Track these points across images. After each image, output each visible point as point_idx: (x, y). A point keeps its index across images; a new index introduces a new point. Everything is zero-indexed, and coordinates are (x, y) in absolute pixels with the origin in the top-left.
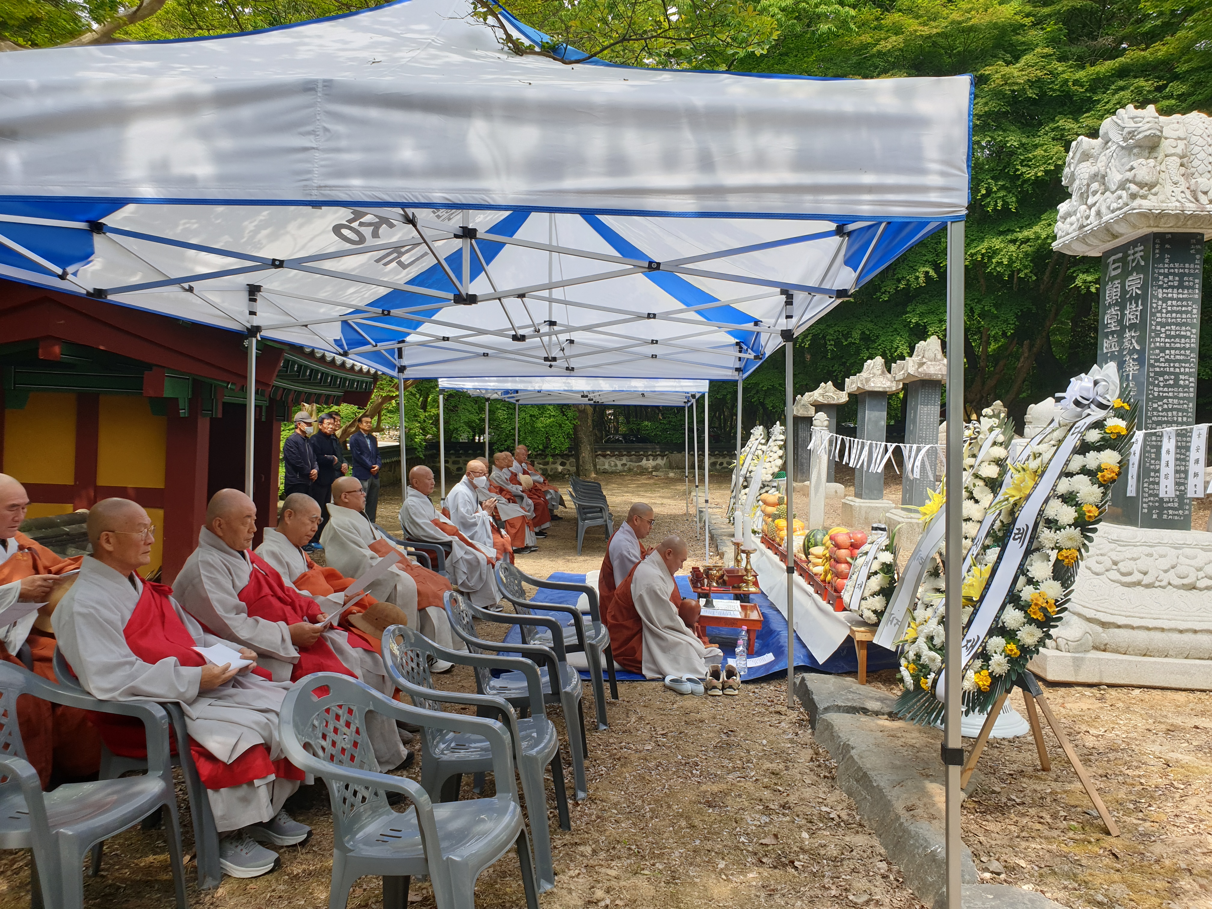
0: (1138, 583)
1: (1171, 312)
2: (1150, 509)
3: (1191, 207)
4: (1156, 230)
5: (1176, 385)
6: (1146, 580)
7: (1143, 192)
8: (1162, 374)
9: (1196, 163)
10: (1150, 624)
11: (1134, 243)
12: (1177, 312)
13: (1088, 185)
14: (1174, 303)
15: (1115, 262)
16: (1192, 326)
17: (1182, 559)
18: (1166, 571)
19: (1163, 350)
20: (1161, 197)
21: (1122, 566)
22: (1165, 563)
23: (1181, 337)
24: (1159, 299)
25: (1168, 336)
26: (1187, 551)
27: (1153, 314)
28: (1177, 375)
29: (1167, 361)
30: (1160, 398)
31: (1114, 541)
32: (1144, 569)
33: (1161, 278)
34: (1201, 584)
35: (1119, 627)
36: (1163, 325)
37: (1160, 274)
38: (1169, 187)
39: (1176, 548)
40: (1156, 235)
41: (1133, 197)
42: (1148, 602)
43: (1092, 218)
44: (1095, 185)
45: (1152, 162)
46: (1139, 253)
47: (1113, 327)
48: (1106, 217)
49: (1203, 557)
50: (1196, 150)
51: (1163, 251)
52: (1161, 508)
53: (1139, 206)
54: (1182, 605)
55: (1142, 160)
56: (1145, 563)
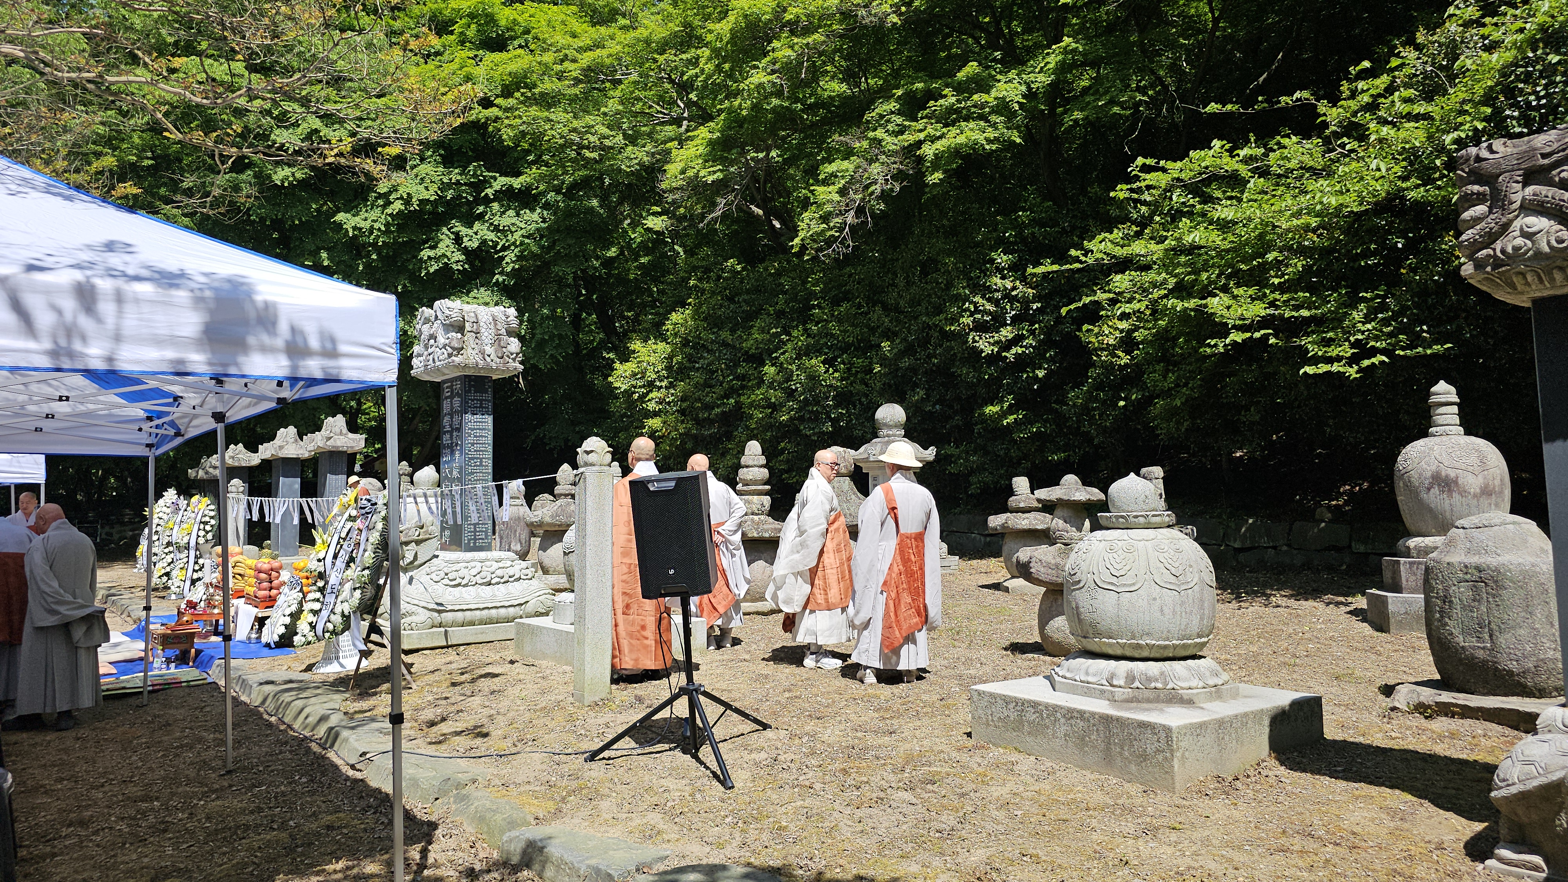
0: (459, 585)
1: (477, 422)
2: (469, 540)
3: (481, 363)
4: (464, 374)
5: (481, 465)
6: (464, 582)
7: (455, 353)
8: (473, 459)
9: (484, 338)
10: (466, 607)
11: (455, 379)
14: (476, 416)
15: (446, 388)
16: (488, 430)
17: (485, 569)
18: (475, 577)
19: (473, 444)
20: (465, 356)
21: (451, 576)
22: (474, 572)
23: (482, 437)
24: (469, 414)
25: (475, 436)
26: (488, 563)
27: (466, 423)
28: (481, 459)
29: (476, 451)
30: (473, 473)
31: (447, 561)
32: (463, 577)
33: (470, 401)
34: (493, 582)
35: (448, 612)
36: (472, 430)
37: (469, 399)
38: (470, 351)
39: (481, 562)
40: (465, 376)
41: (450, 355)
42: (465, 595)
43: (431, 362)
44: (432, 342)
45: (459, 335)
46: (458, 386)
47: (448, 428)
48: (438, 363)
49: (496, 565)
50: (483, 330)
51: (470, 386)
52: (475, 539)
53: (454, 361)
54: (483, 595)
55: (454, 334)
56: (463, 573)
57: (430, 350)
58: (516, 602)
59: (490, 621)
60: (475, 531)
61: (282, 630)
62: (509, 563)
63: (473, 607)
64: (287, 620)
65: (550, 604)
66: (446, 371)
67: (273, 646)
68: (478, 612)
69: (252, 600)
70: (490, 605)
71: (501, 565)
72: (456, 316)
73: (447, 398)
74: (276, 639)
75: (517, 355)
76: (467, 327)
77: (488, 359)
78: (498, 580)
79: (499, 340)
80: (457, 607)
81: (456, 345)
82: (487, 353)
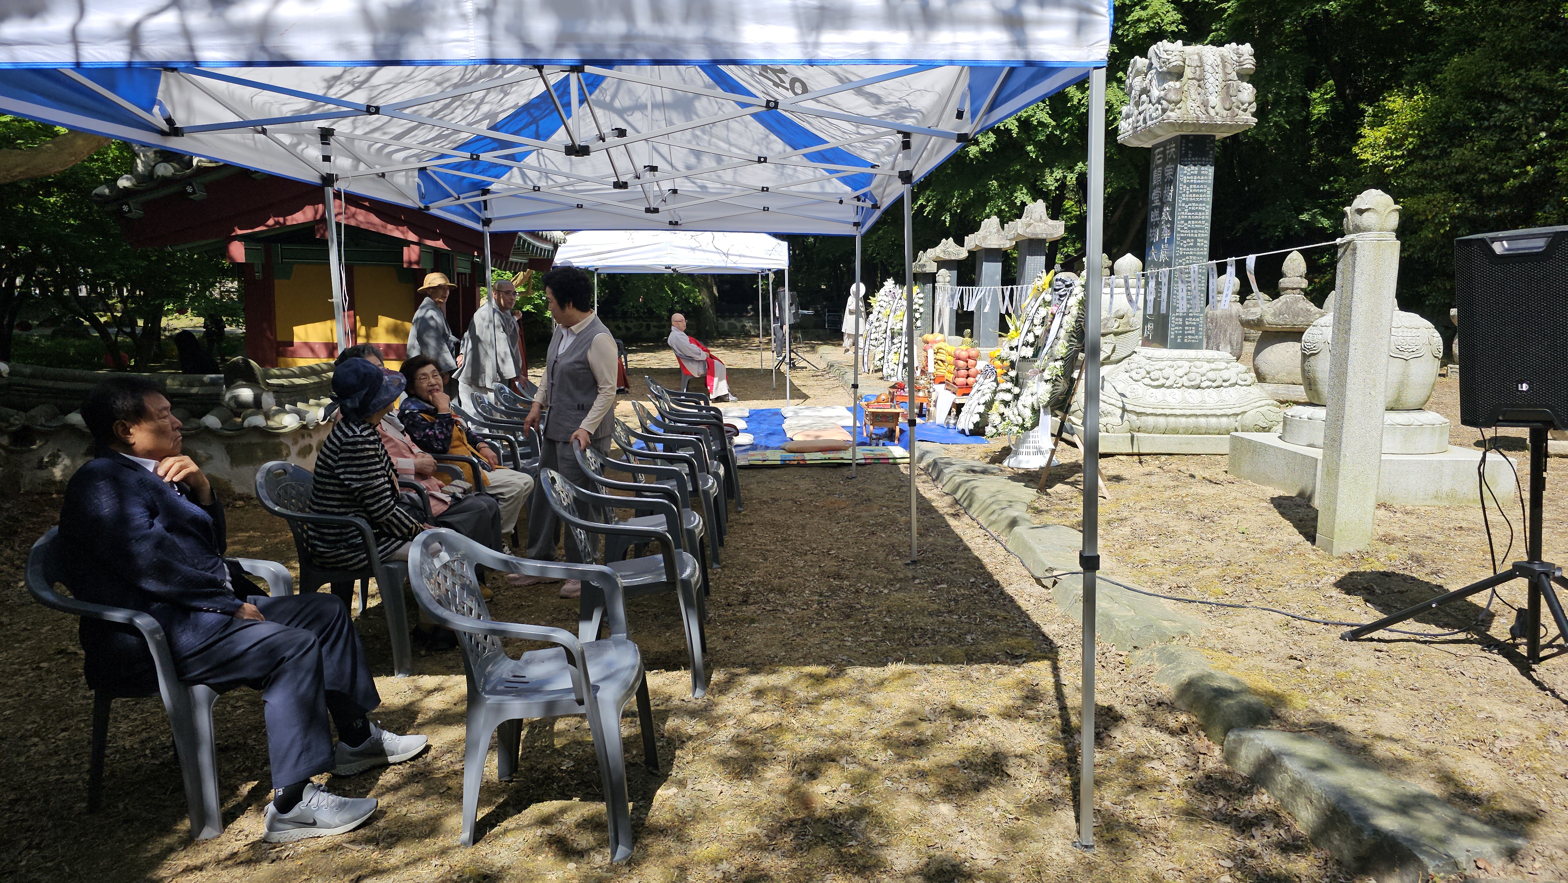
0: (1163, 386)
1: (1192, 193)
2: (1176, 335)
3: (1203, 119)
4: (1182, 133)
5: (1195, 246)
6: (1168, 383)
7: (1171, 106)
8: (1185, 238)
9: (1208, 85)
10: (1168, 412)
11: (1169, 141)
12: (1197, 193)
13: (1139, 96)
14: (1194, 186)
15: (1159, 154)
16: (1207, 203)
17: (1193, 369)
18: (1181, 377)
19: (1186, 221)
20: (1184, 111)
21: (1153, 375)
22: (1180, 372)
23: (1198, 211)
24: (1184, 184)
25: (1190, 211)
26: (1198, 363)
27: (1180, 195)
28: (1195, 239)
29: (1189, 229)
30: (1184, 256)
31: (1149, 358)
32: (1167, 376)
33: (1186, 168)
34: (1203, 385)
35: (1148, 415)
36: (1187, 203)
37: (1185, 165)
38: (1190, 103)
39: (1190, 362)
40: (1182, 136)
41: (1164, 111)
42: (1169, 399)
43: (1141, 123)
44: (1144, 97)
45: (1178, 84)
46: (1172, 149)
49: (1207, 366)
50: (1208, 75)
51: (1187, 147)
52: (1183, 335)
53: (1169, 117)
54: (1190, 400)
55: (1171, 83)
56: (1168, 372)
57: (1141, 109)
58: (1231, 412)
59: (1197, 431)
60: (1184, 325)
61: (977, 418)
62: (1223, 365)
63: (1178, 412)
64: (982, 409)
65: (1273, 417)
66: (1159, 132)
67: (967, 432)
68: (1183, 420)
69: (950, 385)
70: (1198, 412)
71: (1213, 366)
72: (1176, 61)
75: (1250, 104)
76: (1188, 72)
77: (1212, 112)
78: (1209, 383)
79: (1228, 87)
80: (1159, 411)
81: (1173, 96)
82: (1211, 104)
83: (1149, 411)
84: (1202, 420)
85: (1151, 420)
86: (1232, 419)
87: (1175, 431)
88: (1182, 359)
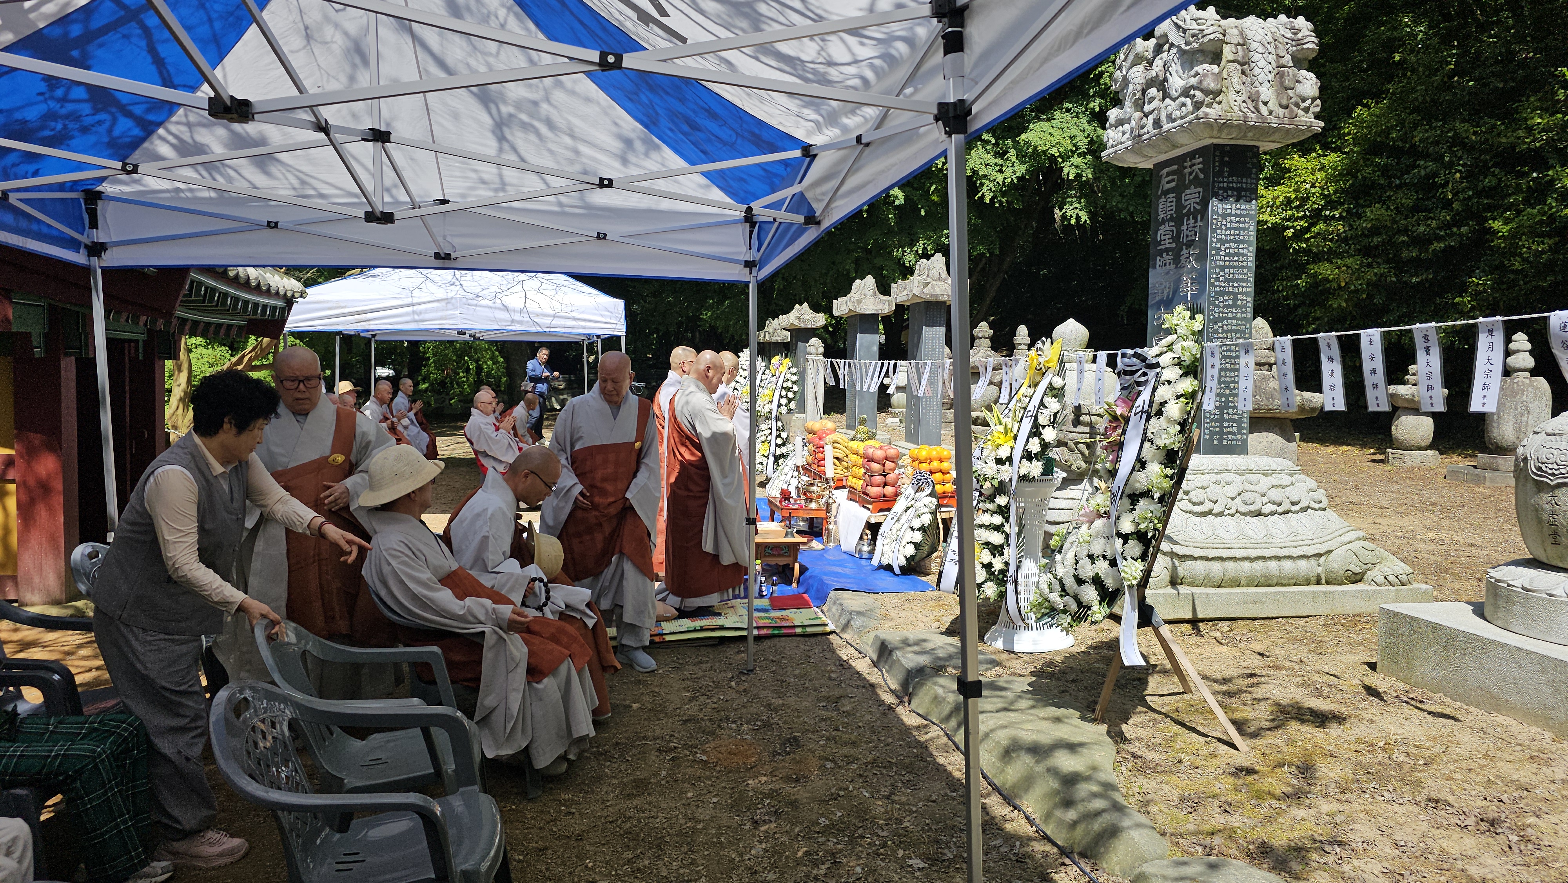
0: (1209, 513)
1: (1231, 229)
2: (1212, 434)
3: (1252, 118)
4: (1216, 141)
5: (1235, 305)
6: (1217, 509)
7: (1208, 100)
8: (1221, 294)
9: (1256, 71)
10: (1225, 554)
11: (1192, 155)
12: (1235, 229)
13: (1144, 92)
14: (1233, 219)
15: (1168, 174)
16: (1249, 243)
17: (1248, 486)
18: (1233, 499)
19: (1222, 268)
20: (1225, 106)
21: (1193, 496)
22: (1232, 491)
23: (1238, 254)
24: (1219, 215)
25: (1228, 254)
26: (1251, 477)
27: (1214, 231)
28: (1235, 294)
29: (1227, 280)
30: (1220, 319)
32: (1214, 498)
33: (1221, 192)
34: (1266, 509)
35: (1195, 559)
36: (1223, 242)
37: (1220, 188)
38: (1232, 96)
39: (1240, 474)
40: (1216, 146)
41: (1198, 106)
42: (1221, 532)
43: (1149, 126)
44: (1153, 92)
45: (1215, 68)
46: (1195, 166)
47: (1168, 244)
48: (1166, 127)
49: (1265, 482)
50: (1256, 57)
51: (1223, 164)
52: (1221, 434)
53: (1207, 115)
54: (1250, 533)
55: (1206, 66)
56: (1214, 491)
57: (1147, 108)
58: (1311, 551)
59: (1266, 582)
60: (1222, 420)
61: (910, 550)
62: (1286, 480)
63: (1239, 554)
64: (918, 537)
65: (1368, 557)
66: (1180, 141)
67: (897, 570)
68: (1246, 565)
69: (860, 497)
70: (1267, 553)
71: (1272, 479)
72: (1209, 37)
73: (1166, 193)
74: (903, 562)
75: (1314, 100)
76: (1228, 52)
77: (1264, 110)
78: (1274, 508)
79: (1280, 75)
80: (1212, 553)
81: (1212, 85)
82: (1263, 97)
83: (1197, 553)
84: (1273, 565)
85: (1200, 567)
86: (1313, 561)
87: (1236, 583)
88: (1229, 471)
